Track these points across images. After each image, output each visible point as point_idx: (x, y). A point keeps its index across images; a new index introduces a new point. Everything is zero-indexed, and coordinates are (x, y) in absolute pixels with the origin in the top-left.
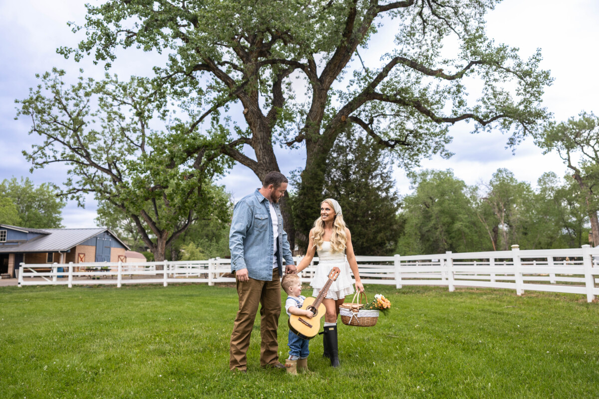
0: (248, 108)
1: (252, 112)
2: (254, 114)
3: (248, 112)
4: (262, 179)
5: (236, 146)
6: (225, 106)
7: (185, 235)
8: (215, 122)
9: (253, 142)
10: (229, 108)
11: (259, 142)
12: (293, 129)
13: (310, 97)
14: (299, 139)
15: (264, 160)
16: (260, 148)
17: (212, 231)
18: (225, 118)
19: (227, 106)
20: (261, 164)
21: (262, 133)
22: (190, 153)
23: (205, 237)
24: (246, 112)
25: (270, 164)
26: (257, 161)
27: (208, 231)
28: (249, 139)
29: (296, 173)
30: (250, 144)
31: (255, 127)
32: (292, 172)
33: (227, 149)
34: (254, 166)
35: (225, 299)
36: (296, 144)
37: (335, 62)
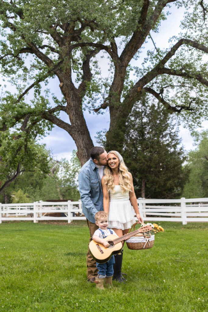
0: (63, 82)
1: (66, 85)
2: (68, 87)
3: (63, 85)
4: (75, 138)
5: (54, 112)
6: (45, 81)
7: (15, 184)
8: (37, 94)
9: (67, 109)
10: (48, 83)
11: (72, 110)
12: (99, 98)
13: (112, 73)
14: (104, 106)
15: (77, 124)
16: (73, 114)
17: (36, 180)
18: (45, 90)
19: (47, 81)
20: (74, 126)
21: (74, 102)
22: (18, 119)
23: (30, 185)
24: (61, 85)
25: (81, 126)
26: (71, 124)
27: (33, 180)
28: (64, 107)
29: (102, 133)
30: (65, 111)
31: (69, 97)
32: (99, 133)
33: (47, 115)
34: (68, 128)
35: (47, 233)
36: (102, 110)
37: (132, 45)
